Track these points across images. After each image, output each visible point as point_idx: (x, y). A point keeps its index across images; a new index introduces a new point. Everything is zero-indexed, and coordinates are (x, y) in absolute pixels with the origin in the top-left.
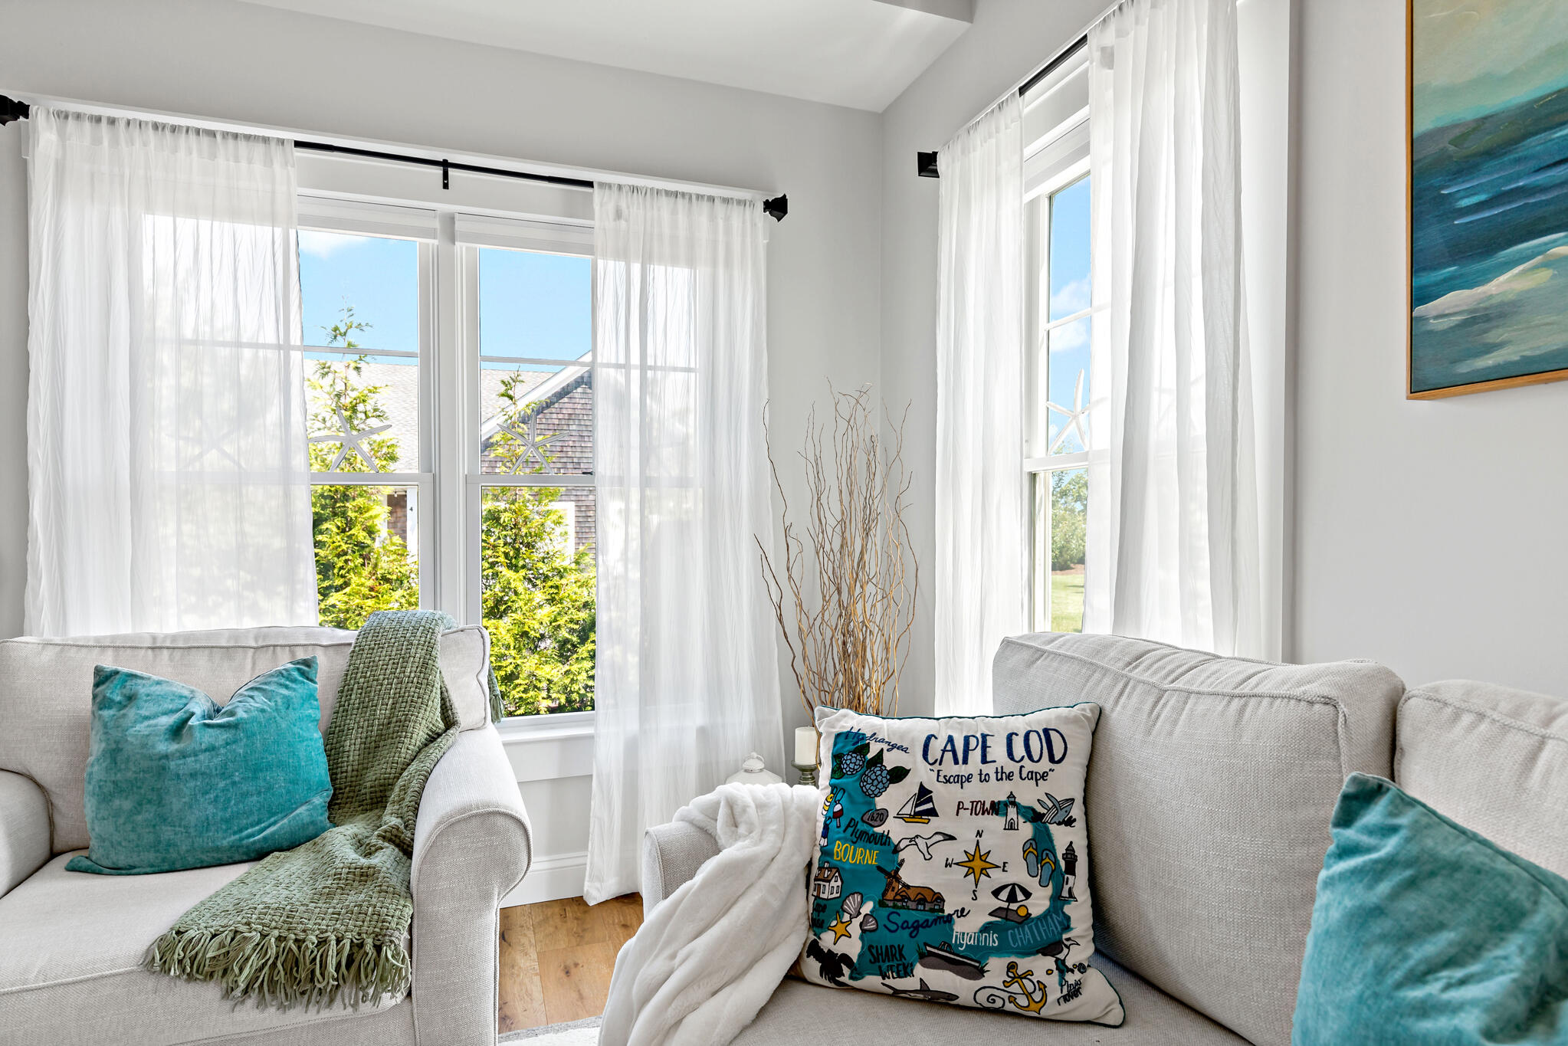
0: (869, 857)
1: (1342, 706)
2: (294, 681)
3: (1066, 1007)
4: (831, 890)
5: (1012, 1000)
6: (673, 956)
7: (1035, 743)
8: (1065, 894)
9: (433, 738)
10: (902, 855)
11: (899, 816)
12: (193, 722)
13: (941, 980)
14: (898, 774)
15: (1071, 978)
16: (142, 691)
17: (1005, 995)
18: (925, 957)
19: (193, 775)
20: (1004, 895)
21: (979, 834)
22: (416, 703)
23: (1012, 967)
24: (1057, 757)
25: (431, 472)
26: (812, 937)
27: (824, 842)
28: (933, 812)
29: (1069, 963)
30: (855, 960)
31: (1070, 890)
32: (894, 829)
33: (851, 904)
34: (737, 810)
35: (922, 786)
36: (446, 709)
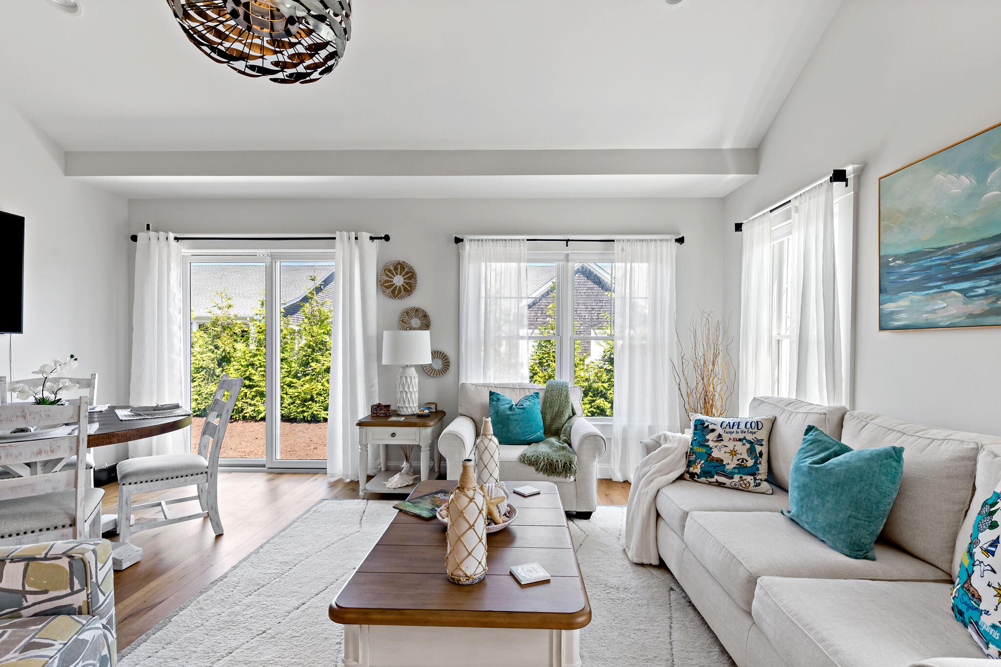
0: (704, 450)
1: (828, 416)
2: (535, 398)
3: (755, 488)
4: (693, 458)
5: (741, 485)
6: (651, 467)
7: (753, 425)
8: (758, 462)
9: (570, 418)
10: (712, 450)
11: (712, 441)
12: (514, 406)
13: (722, 479)
14: (713, 430)
15: (757, 482)
16: (501, 398)
17: (739, 484)
18: (717, 474)
19: (515, 420)
20: (740, 461)
21: (735, 446)
22: (566, 407)
23: (741, 477)
24: (759, 428)
25: (559, 335)
26: (687, 469)
27: (691, 447)
28: (722, 440)
29: (757, 478)
30: (699, 474)
31: (760, 462)
32: (711, 444)
33: (698, 461)
34: (666, 437)
35: (719, 434)
36: (573, 410)
